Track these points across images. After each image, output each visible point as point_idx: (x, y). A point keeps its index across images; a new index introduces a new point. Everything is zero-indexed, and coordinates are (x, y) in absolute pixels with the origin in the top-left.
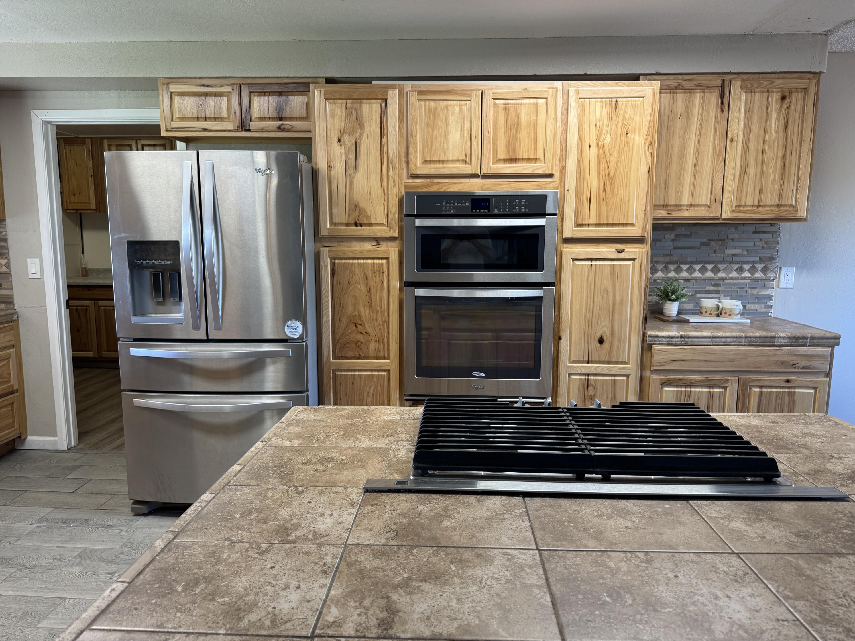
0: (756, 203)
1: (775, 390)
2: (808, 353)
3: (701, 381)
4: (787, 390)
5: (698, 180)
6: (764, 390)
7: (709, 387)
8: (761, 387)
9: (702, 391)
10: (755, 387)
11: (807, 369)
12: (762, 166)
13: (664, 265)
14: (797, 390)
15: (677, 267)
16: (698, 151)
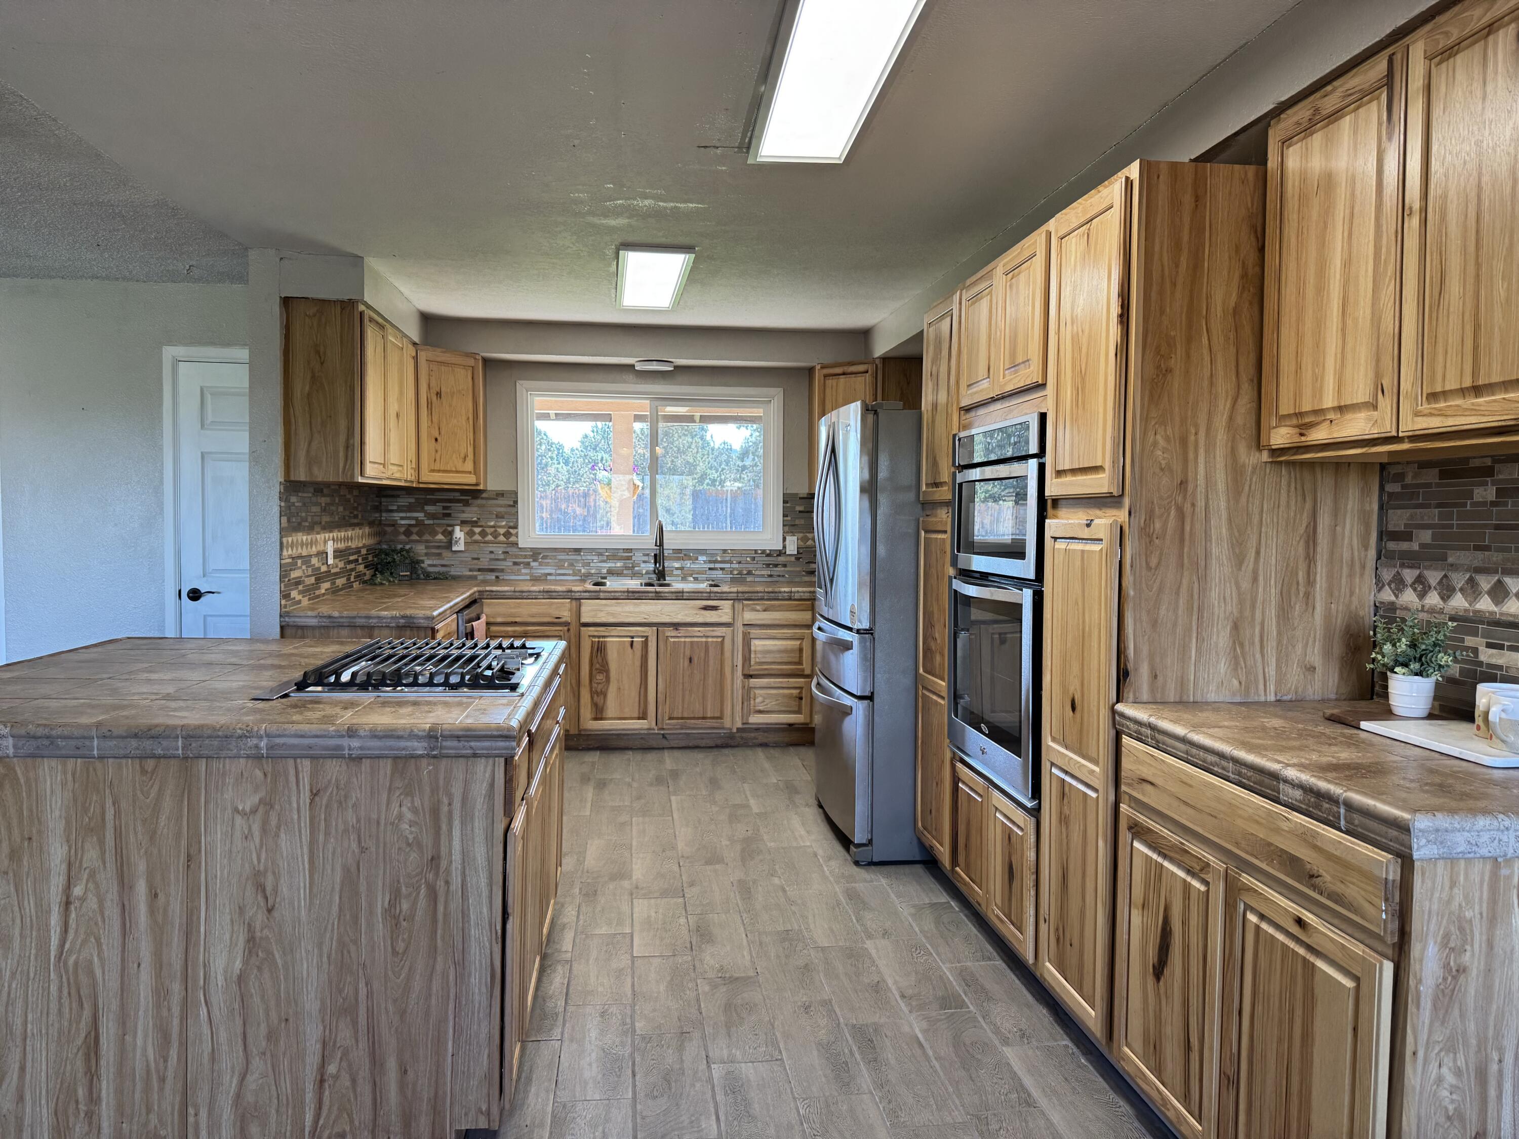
0: (1467, 383)
1: (1281, 937)
2: (1337, 853)
3: (1173, 847)
4: (1301, 951)
5: (1350, 340)
6: (1264, 926)
7: (1189, 872)
8: (1262, 917)
9: (1176, 875)
10: (1253, 910)
11: (1336, 902)
12: (1478, 265)
13: (1468, 576)
14: (1320, 964)
15: (1495, 584)
16: (1347, 263)
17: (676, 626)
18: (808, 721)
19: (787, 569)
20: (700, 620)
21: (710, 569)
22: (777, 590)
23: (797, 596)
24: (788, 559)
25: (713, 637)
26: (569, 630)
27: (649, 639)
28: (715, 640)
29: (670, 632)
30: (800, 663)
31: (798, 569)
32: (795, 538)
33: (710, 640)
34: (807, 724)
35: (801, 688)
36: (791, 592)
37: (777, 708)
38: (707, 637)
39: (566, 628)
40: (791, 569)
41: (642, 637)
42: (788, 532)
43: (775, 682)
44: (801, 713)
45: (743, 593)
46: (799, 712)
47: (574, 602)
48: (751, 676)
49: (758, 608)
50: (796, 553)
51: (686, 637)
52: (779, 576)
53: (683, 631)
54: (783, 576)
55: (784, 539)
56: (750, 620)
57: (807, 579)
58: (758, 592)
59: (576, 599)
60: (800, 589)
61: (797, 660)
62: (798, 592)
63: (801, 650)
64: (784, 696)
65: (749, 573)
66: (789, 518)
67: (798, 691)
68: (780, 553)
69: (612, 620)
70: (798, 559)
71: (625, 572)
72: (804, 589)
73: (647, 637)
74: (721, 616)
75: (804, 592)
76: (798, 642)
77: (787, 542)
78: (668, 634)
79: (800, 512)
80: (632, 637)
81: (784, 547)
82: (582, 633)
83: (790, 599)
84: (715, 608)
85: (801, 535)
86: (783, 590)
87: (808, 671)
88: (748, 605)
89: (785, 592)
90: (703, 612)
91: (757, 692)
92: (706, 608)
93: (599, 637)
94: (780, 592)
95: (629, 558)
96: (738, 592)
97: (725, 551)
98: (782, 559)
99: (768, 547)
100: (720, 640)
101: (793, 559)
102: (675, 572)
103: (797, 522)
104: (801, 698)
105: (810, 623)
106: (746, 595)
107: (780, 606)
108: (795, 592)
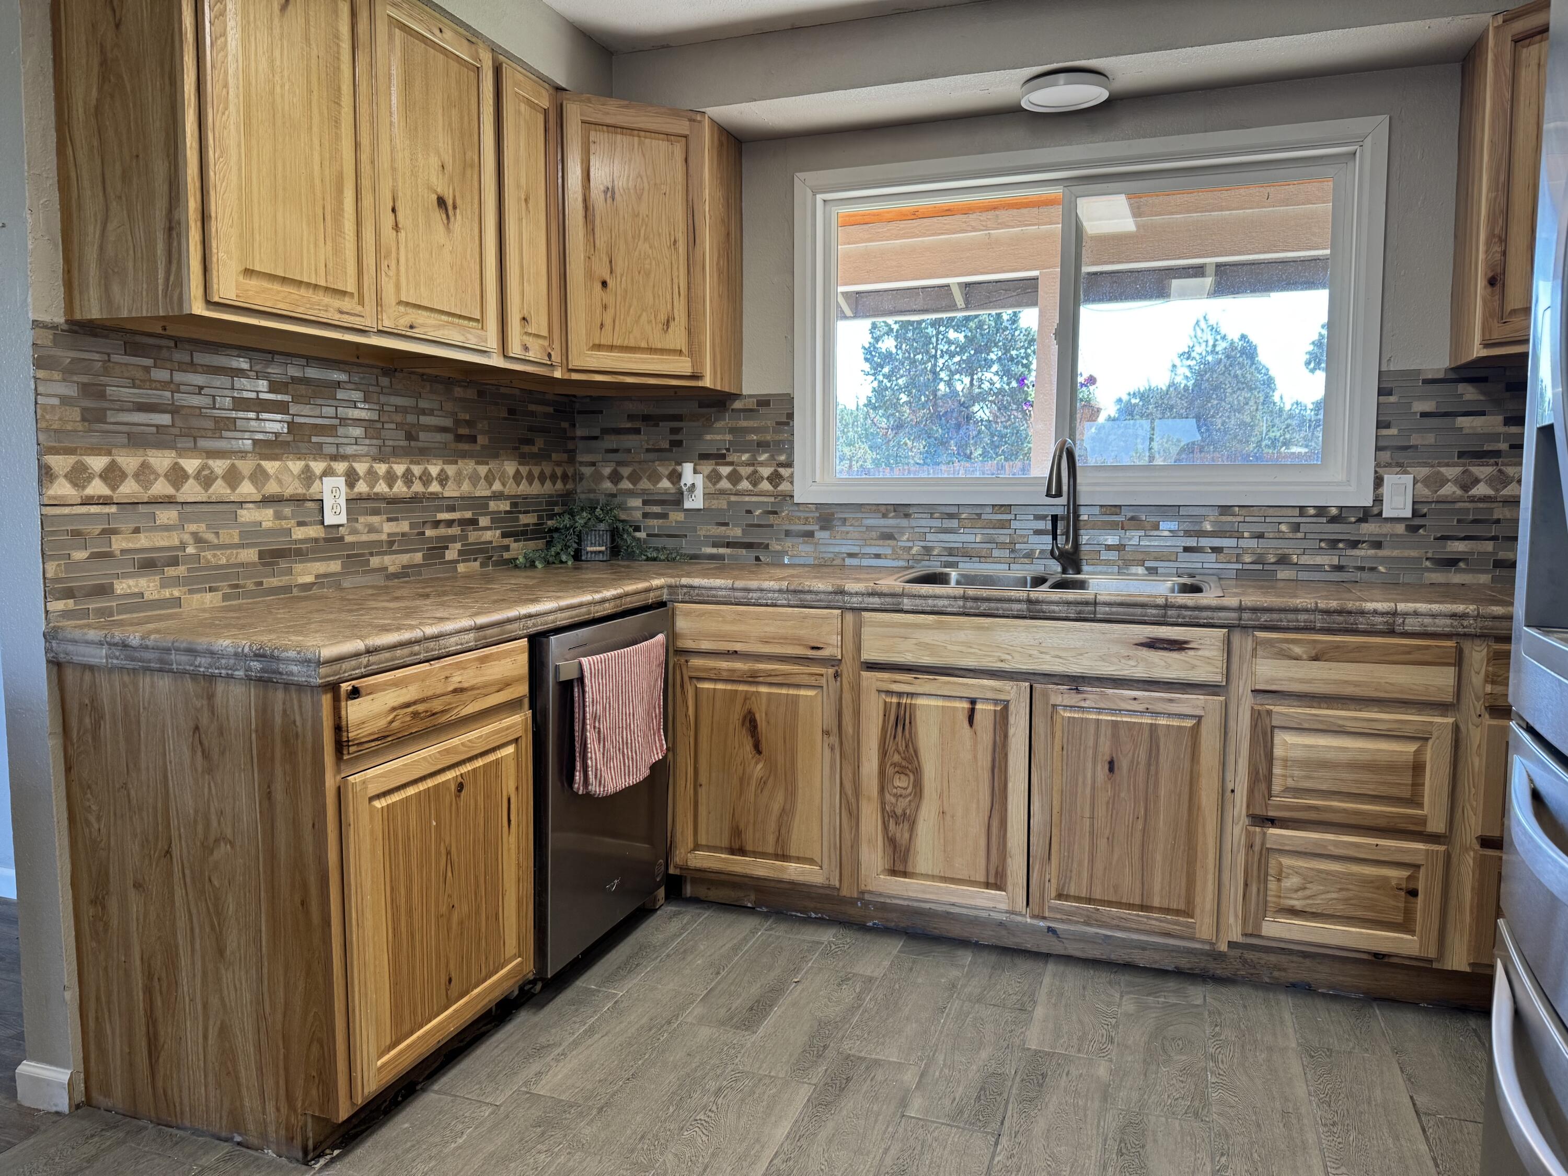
17: (1076, 682)
18: (1432, 953)
19: (1380, 553)
20: (1139, 672)
21: (1187, 549)
22: (1350, 605)
23: (1412, 624)
24: (1387, 528)
25: (1170, 715)
26: (836, 675)
27: (1012, 707)
28: (1175, 723)
29: (1060, 696)
30: (1415, 801)
31: (1413, 553)
32: (1408, 479)
33: (1162, 721)
34: (1430, 961)
35: (1417, 867)
36: (1395, 614)
37: (1340, 908)
38: (1157, 714)
39: (831, 671)
40: (1396, 553)
41: (996, 702)
42: (1388, 465)
43: (1336, 844)
44: (1412, 932)
45: (1254, 610)
46: (1406, 926)
47: (849, 617)
48: (1272, 822)
49: (1297, 650)
50: (1408, 513)
51: (1100, 710)
52: (1362, 569)
53: (1092, 696)
54: (1373, 569)
55: (1379, 482)
56: (1272, 680)
57: (1438, 577)
58: (1296, 610)
59: (853, 609)
60: (1422, 607)
61: (1406, 793)
62: (1416, 614)
63: (1418, 768)
64: (1366, 882)
65: (1283, 560)
66: (1393, 431)
67: (1405, 873)
68: (1365, 515)
69: (926, 660)
70: (1413, 529)
71: (996, 553)
72: (1435, 607)
73: (1006, 705)
74: (1193, 667)
75: (1434, 616)
76: (1412, 747)
77: (1386, 490)
78: (1056, 699)
79: (1424, 415)
80: (973, 702)
81: (1378, 500)
82: (864, 684)
83: (1391, 632)
84: (1177, 646)
85: (1424, 471)
86: (1370, 606)
87: (1437, 825)
88: (1270, 642)
89: (1375, 612)
90: (1145, 653)
91: (1286, 861)
92: (1153, 644)
93: (900, 694)
94: (1362, 613)
95: (1004, 525)
96: (1240, 609)
97: (1225, 509)
98: (1369, 529)
99: (1334, 501)
100: (1189, 723)
101: (1400, 529)
102: (1105, 555)
103: (1415, 440)
104: (1413, 893)
105: (1449, 698)
106: (1264, 618)
107: (1360, 648)
108: (1405, 614)
